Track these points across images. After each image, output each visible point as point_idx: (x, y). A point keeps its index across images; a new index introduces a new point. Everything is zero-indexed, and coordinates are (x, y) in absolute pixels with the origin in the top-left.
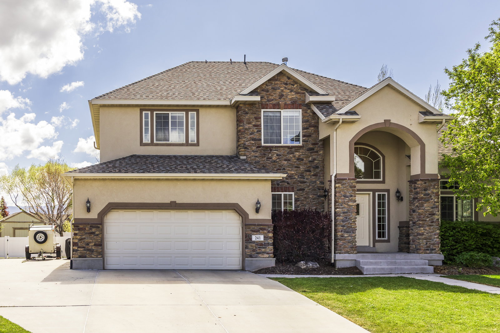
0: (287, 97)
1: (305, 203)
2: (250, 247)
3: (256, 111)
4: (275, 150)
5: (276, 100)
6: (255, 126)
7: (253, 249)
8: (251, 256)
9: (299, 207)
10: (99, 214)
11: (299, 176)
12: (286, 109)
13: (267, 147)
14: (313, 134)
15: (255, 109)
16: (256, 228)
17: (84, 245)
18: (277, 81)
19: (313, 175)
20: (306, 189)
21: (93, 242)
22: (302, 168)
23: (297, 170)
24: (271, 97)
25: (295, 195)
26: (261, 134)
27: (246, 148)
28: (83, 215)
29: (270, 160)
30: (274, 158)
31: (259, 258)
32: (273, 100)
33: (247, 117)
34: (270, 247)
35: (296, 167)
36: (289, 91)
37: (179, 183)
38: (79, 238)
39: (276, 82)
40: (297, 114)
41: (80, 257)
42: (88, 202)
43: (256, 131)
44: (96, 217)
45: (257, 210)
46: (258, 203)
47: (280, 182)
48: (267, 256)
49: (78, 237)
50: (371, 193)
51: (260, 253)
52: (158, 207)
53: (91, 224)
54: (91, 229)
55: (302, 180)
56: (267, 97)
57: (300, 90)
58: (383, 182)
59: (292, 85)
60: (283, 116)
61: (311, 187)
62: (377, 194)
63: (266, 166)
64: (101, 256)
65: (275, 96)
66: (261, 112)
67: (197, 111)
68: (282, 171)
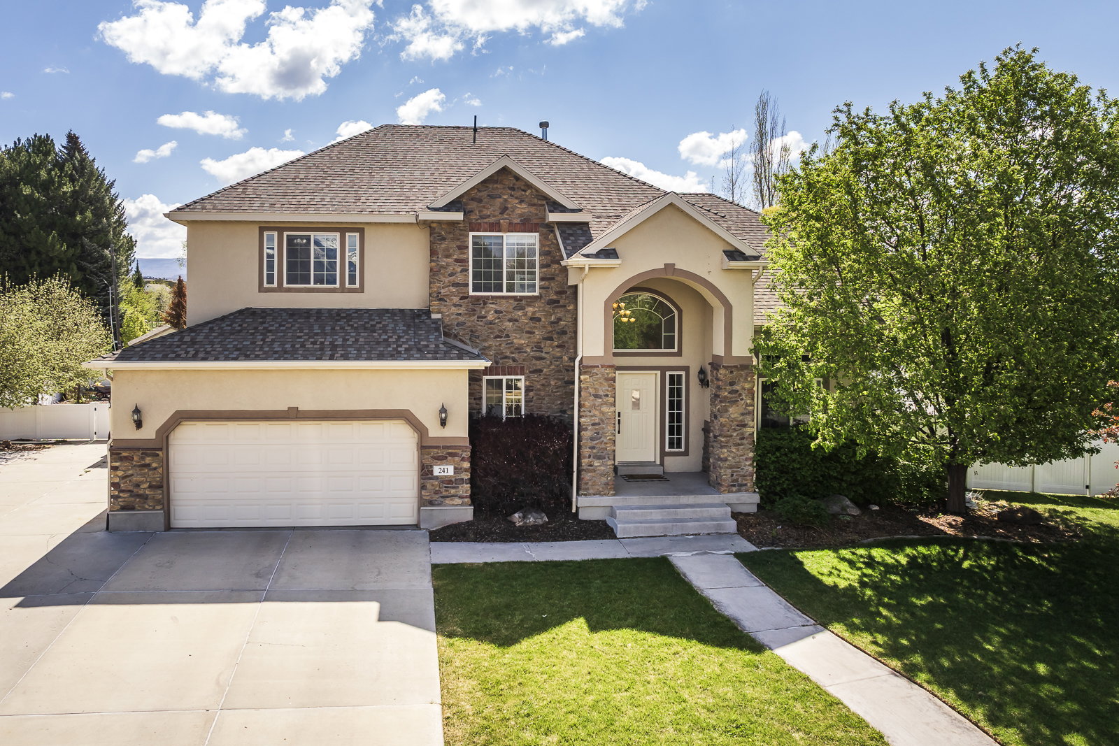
0: (513, 211)
1: (542, 393)
2: (429, 486)
3: (461, 235)
4: (493, 303)
5: (494, 216)
6: (457, 260)
7: (434, 489)
8: (431, 503)
9: (532, 401)
10: (158, 432)
11: (532, 348)
12: (512, 232)
13: (478, 298)
14: (557, 275)
15: (457, 233)
16: (441, 453)
17: (131, 488)
18: (497, 183)
19: (557, 346)
20: (545, 370)
21: (147, 482)
22: (538, 334)
23: (530, 337)
24: (485, 212)
25: (525, 380)
26: (467, 276)
27: (441, 300)
28: (131, 434)
29: (484, 320)
31: (445, 506)
32: (489, 216)
33: (443, 246)
34: (466, 486)
35: (528, 332)
36: (517, 201)
39: (495, 186)
40: (531, 239)
41: (123, 508)
42: (137, 411)
43: (459, 269)
44: (154, 437)
45: (443, 423)
46: (443, 410)
47: (501, 359)
48: (458, 501)
49: (120, 473)
50: (659, 372)
51: (447, 497)
52: (266, 417)
53: (143, 449)
54: (143, 458)
55: (538, 354)
56: (480, 211)
57: (536, 201)
58: (679, 354)
59: (522, 191)
60: (507, 244)
61: (553, 367)
62: (668, 374)
63: (476, 331)
64: (161, 507)
65: (492, 209)
66: (468, 236)
67: (361, 231)
68: (503, 339)
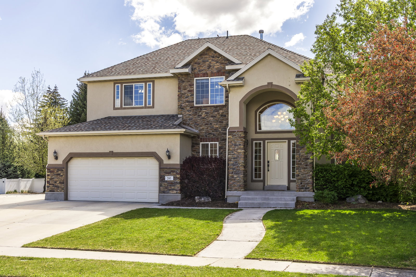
0: (214, 67)
2: (163, 185)
3: (190, 80)
4: (204, 109)
5: (205, 70)
7: (165, 186)
8: (164, 192)
9: (222, 154)
10: (63, 161)
11: (222, 129)
12: (213, 76)
13: (198, 107)
15: (189, 78)
16: (168, 171)
17: (53, 183)
18: (206, 55)
21: (59, 181)
22: (225, 122)
23: (221, 124)
24: (201, 68)
25: (219, 144)
26: (193, 98)
27: (182, 109)
28: (54, 162)
29: (201, 117)
30: (203, 116)
31: (170, 194)
32: (203, 70)
33: (183, 85)
34: (178, 185)
35: (220, 122)
36: (215, 62)
37: (115, 138)
38: (50, 178)
39: (206, 56)
40: (221, 79)
41: (50, 191)
42: (55, 152)
43: (190, 95)
44: (61, 163)
45: (169, 157)
46: (168, 151)
47: (208, 134)
48: (175, 192)
50: (287, 141)
51: (171, 190)
52: (101, 155)
53: (57, 168)
54: (58, 172)
55: (224, 132)
56: (199, 68)
57: (223, 61)
59: (218, 57)
60: (211, 82)
62: (292, 141)
63: (197, 122)
64: (63, 191)
65: (205, 67)
66: (194, 80)
67: (153, 82)
68: (209, 125)
